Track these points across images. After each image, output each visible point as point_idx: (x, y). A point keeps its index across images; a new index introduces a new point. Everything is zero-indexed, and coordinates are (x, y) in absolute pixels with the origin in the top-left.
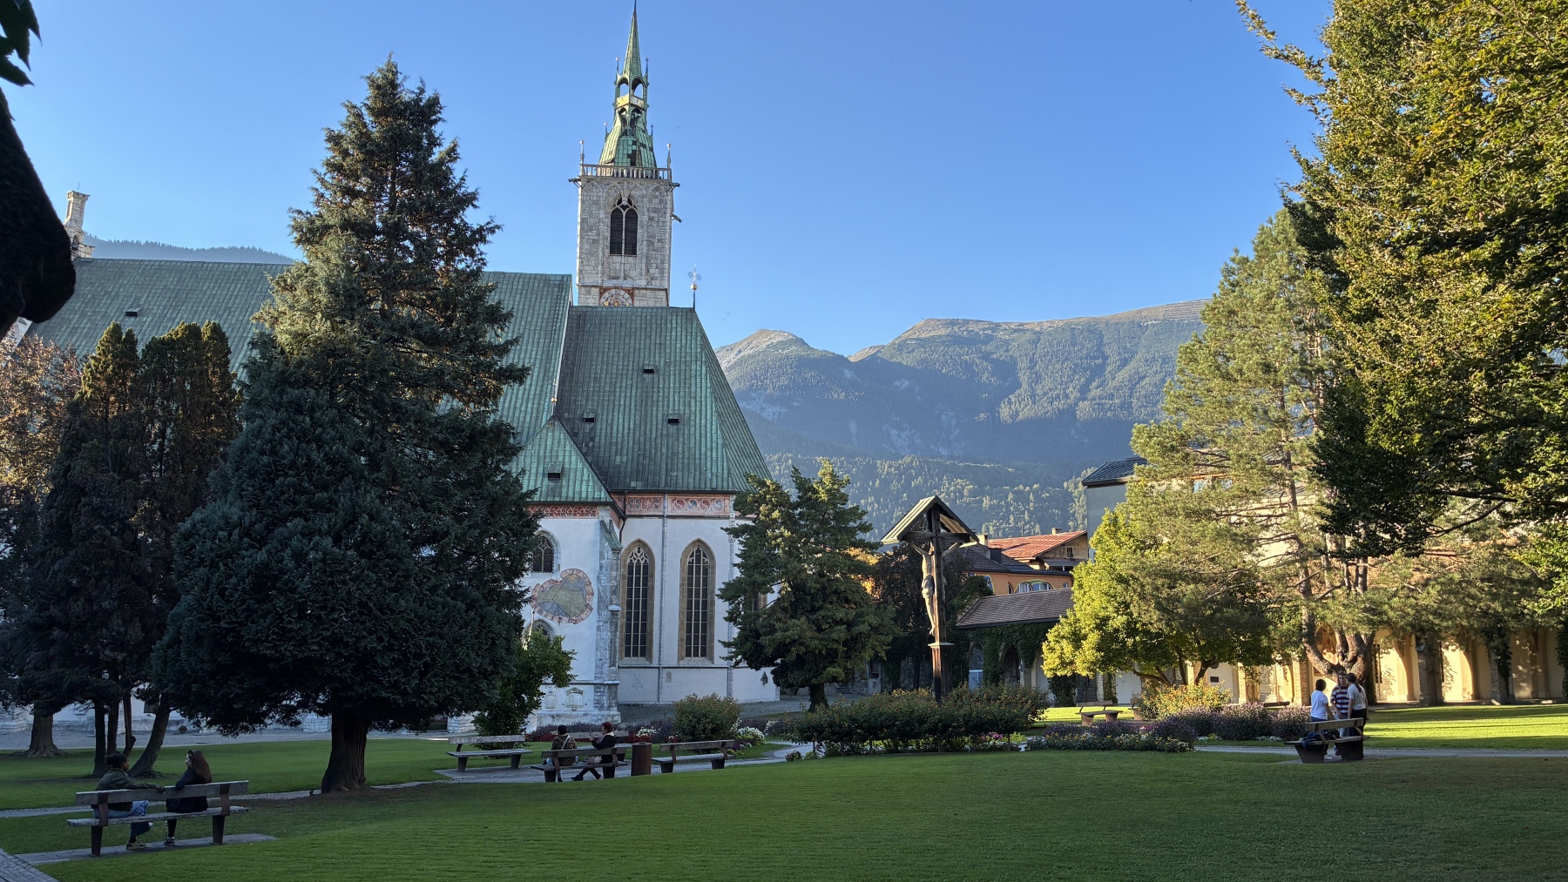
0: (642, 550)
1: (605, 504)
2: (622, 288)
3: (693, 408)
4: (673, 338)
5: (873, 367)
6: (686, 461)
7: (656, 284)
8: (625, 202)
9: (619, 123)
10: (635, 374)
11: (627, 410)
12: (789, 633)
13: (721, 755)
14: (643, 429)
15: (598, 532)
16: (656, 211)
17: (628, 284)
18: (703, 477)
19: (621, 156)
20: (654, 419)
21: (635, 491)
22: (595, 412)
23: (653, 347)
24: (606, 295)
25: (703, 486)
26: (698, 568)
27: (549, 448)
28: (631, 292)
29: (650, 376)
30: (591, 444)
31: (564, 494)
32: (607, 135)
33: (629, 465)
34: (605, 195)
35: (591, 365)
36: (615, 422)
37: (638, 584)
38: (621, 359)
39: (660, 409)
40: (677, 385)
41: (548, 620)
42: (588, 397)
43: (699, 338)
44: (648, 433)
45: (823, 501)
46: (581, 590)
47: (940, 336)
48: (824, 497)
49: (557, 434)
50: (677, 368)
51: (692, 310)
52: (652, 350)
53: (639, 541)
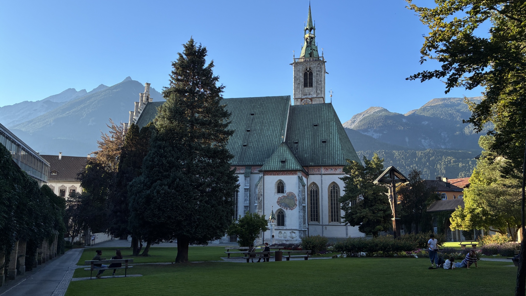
0: (315, 186)
1: (300, 170)
2: (308, 98)
3: (331, 137)
4: (324, 113)
5: (414, 118)
6: (328, 155)
7: (319, 96)
8: (308, 70)
9: (306, 43)
10: (311, 127)
11: (309, 139)
12: (362, 214)
13: (306, 255)
14: (314, 145)
15: (298, 180)
16: (319, 71)
17: (310, 97)
18: (334, 160)
19: (307, 54)
20: (318, 141)
21: (311, 166)
22: (298, 140)
23: (317, 117)
24: (303, 101)
25: (334, 163)
26: (334, 192)
27: (281, 153)
28: (311, 99)
29: (316, 127)
30: (297, 151)
31: (286, 168)
32: (302, 48)
33: (309, 157)
34: (302, 68)
35: (297, 125)
36: (305, 143)
37: (314, 197)
38: (306, 122)
39: (320, 138)
40: (325, 129)
41: (283, 209)
42: (296, 135)
43: (333, 113)
44: (316, 146)
45: (374, 168)
46: (293, 199)
47: (439, 104)
48: (375, 166)
49: (284, 148)
50: (325, 124)
51: (331, 104)
52: (317, 118)
53: (314, 183)
